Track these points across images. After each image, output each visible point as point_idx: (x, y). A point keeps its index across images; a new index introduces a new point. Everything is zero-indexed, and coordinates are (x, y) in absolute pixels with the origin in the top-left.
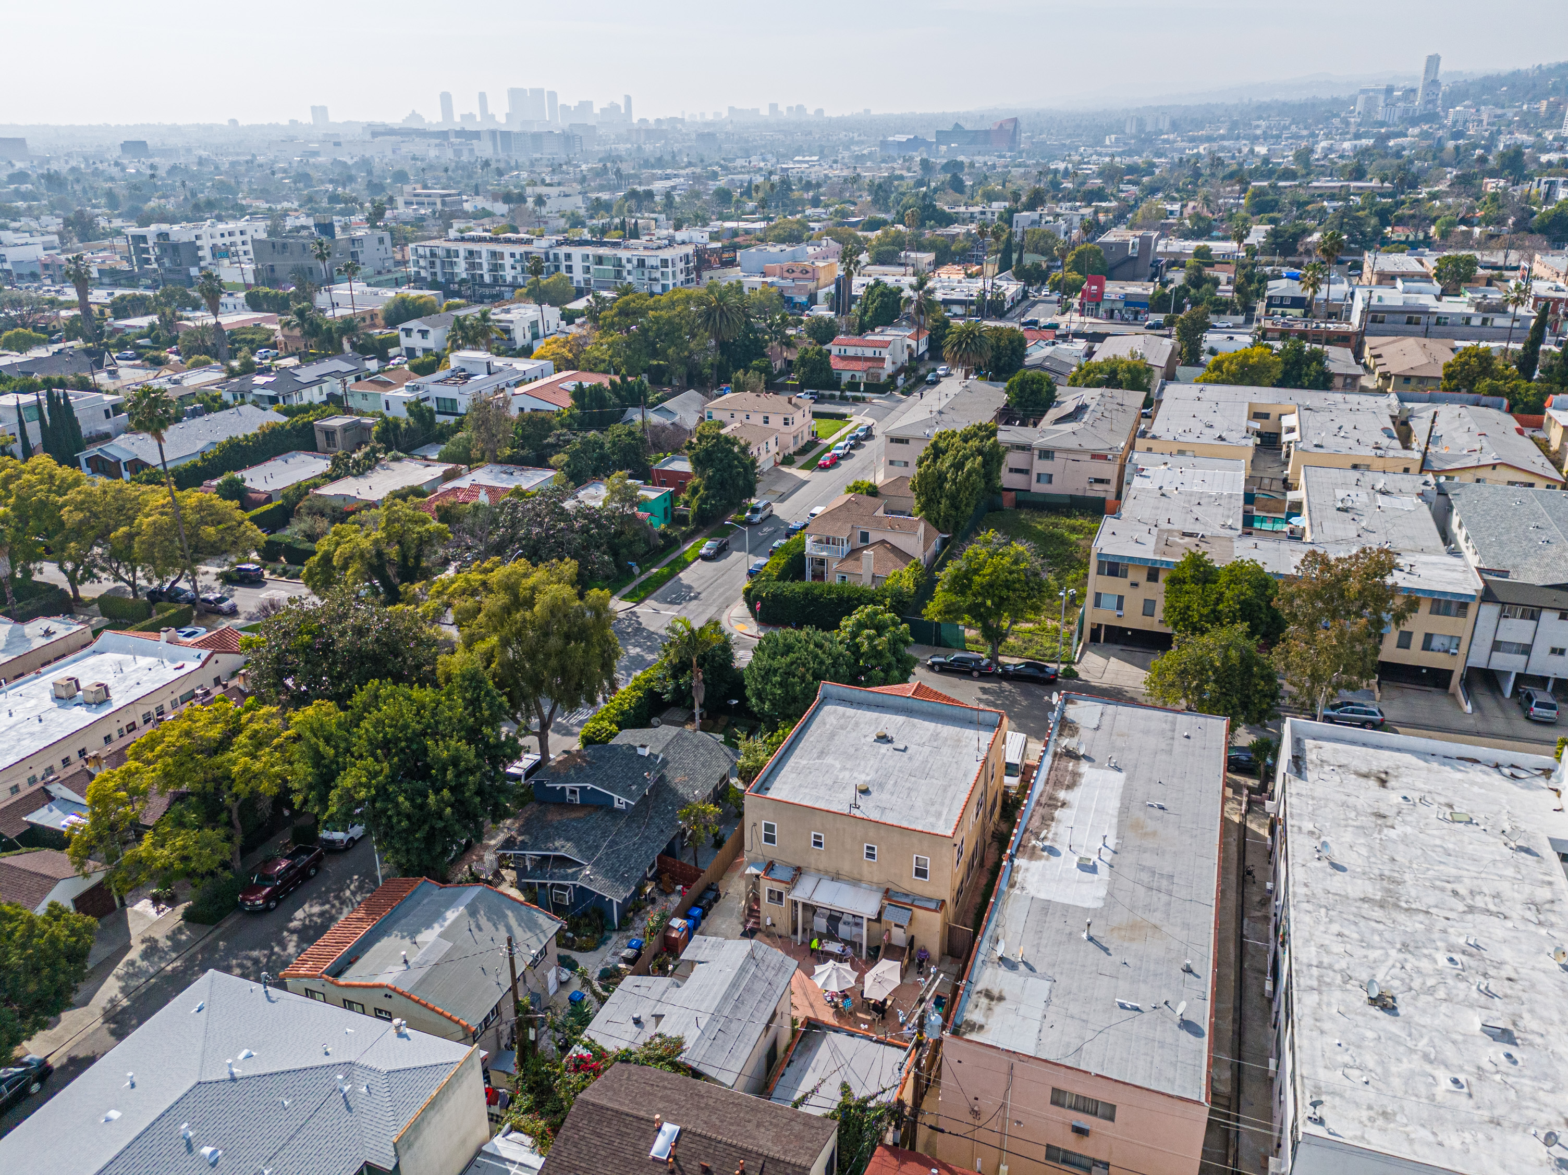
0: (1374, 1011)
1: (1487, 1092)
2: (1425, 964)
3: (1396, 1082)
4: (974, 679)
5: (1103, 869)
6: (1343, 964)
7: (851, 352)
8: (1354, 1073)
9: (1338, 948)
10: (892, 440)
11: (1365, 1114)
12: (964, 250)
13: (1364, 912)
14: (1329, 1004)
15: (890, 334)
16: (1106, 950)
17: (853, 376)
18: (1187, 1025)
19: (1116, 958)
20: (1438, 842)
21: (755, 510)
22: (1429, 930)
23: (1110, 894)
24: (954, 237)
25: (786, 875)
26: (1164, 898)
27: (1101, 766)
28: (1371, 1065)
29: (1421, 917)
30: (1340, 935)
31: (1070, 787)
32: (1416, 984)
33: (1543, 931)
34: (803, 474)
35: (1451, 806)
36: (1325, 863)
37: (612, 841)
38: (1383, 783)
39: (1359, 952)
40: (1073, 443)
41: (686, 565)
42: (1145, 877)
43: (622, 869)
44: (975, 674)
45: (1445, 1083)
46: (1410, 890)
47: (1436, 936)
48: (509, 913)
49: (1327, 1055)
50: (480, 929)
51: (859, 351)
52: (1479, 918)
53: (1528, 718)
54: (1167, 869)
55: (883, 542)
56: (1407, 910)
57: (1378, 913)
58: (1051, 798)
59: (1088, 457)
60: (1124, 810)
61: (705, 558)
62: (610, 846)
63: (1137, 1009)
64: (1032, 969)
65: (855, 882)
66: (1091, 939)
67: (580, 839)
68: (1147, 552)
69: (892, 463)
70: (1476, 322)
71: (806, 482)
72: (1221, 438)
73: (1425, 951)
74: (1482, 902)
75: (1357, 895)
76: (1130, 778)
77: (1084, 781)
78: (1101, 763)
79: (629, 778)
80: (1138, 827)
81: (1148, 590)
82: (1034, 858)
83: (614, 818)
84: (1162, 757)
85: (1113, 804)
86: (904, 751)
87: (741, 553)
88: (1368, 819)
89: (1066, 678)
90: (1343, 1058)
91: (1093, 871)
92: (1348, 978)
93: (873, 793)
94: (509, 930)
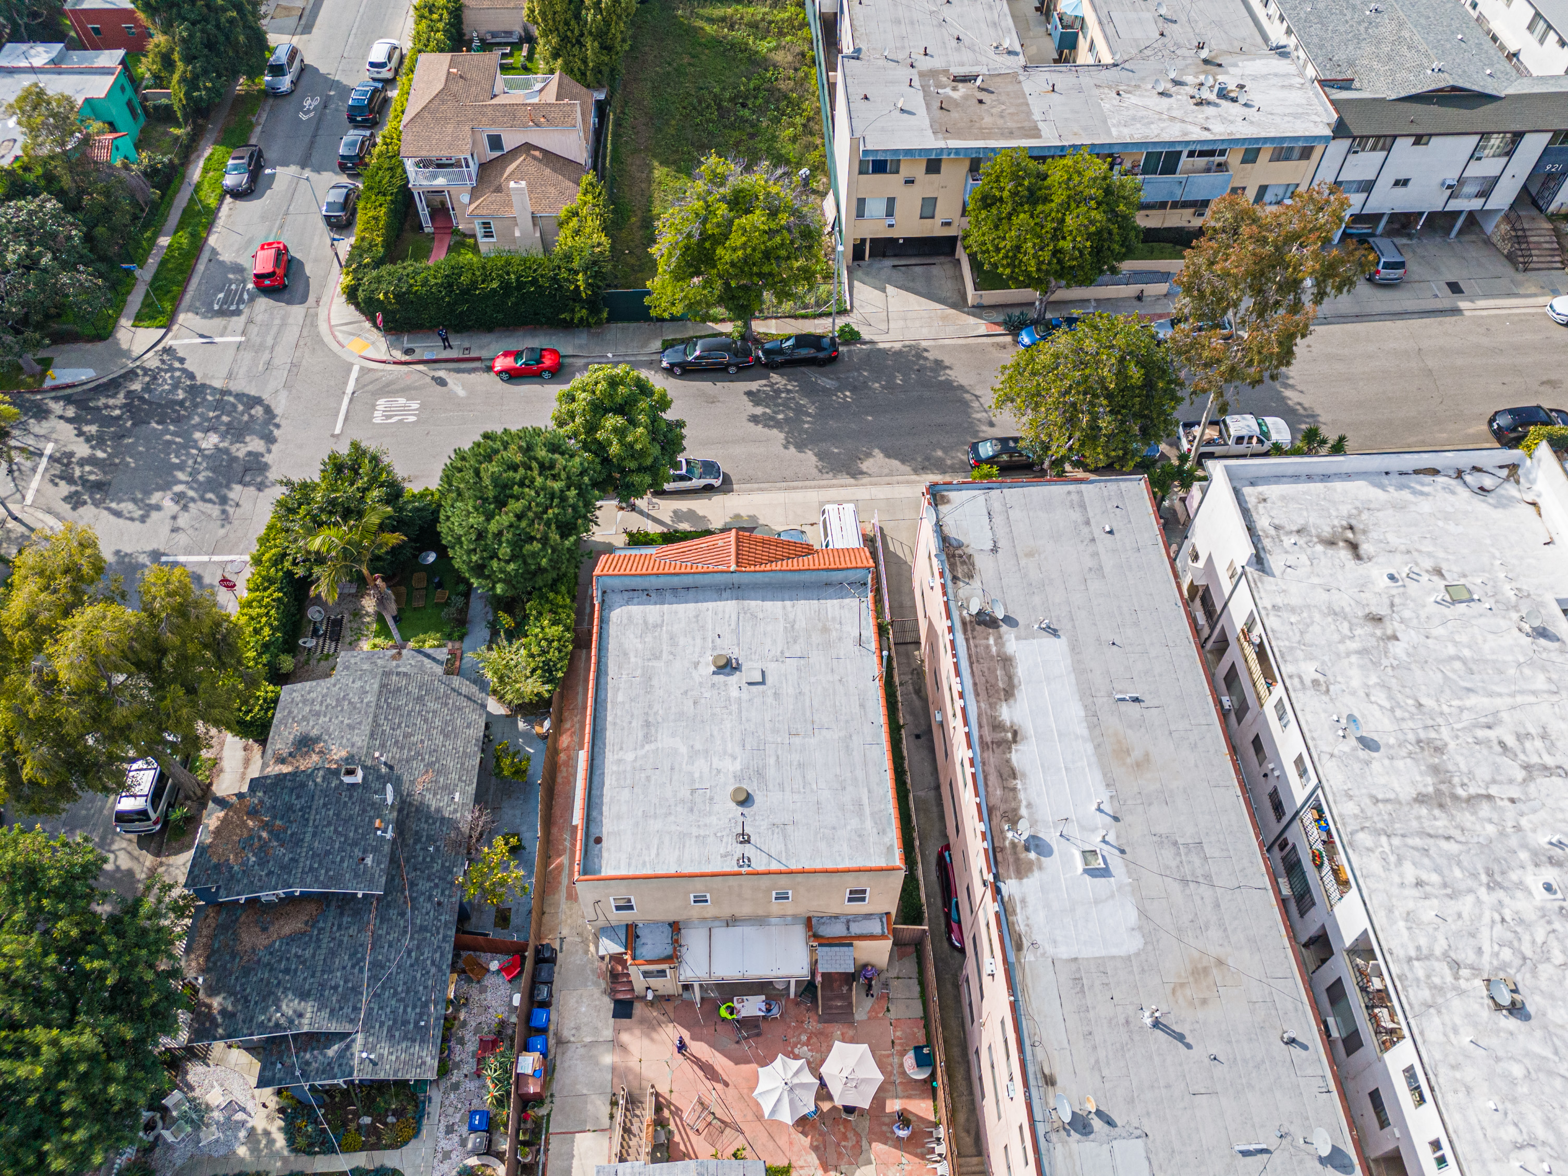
0: (1503, 1021)
2: (1522, 904)
5: (1116, 863)
9: (1428, 912)
13: (1427, 825)
14: (1456, 1031)
16: (1180, 1037)
18: (1328, 1156)
19: (1199, 1052)
20: (1451, 650)
21: (278, 70)
22: (1502, 831)
23: (1143, 913)
25: (662, 942)
26: (1207, 894)
27: (1029, 633)
28: (1541, 1132)
29: (1487, 809)
30: (1419, 884)
31: (1009, 692)
32: (1529, 949)
35: (1439, 572)
36: (1353, 741)
37: (375, 964)
38: (1354, 547)
39: (1452, 907)
41: (211, 215)
42: (1168, 854)
43: (412, 1015)
44: (732, 370)
46: (1457, 760)
47: (1513, 840)
49: (1489, 1133)
52: (1543, 783)
53: (1375, 285)
54: (1189, 830)
55: (530, 146)
56: (1469, 799)
57: (1441, 823)
58: (997, 726)
60: (1093, 719)
61: (237, 193)
62: (374, 978)
63: (1262, 1151)
64: (1110, 1122)
65: (761, 919)
66: (1156, 1024)
67: (322, 985)
73: (1514, 876)
74: (1535, 752)
75: (1407, 792)
76: (1074, 648)
77: (1021, 671)
78: (1028, 626)
79: (355, 844)
80: (1123, 751)
81: (927, 185)
82: (1022, 871)
83: (357, 913)
84: (1095, 585)
85: (1075, 711)
86: (763, 683)
87: (293, 169)
88: (1365, 631)
89: (846, 343)
90: (1509, 1133)
91: (1105, 872)
92: (1456, 966)
93: (758, 798)
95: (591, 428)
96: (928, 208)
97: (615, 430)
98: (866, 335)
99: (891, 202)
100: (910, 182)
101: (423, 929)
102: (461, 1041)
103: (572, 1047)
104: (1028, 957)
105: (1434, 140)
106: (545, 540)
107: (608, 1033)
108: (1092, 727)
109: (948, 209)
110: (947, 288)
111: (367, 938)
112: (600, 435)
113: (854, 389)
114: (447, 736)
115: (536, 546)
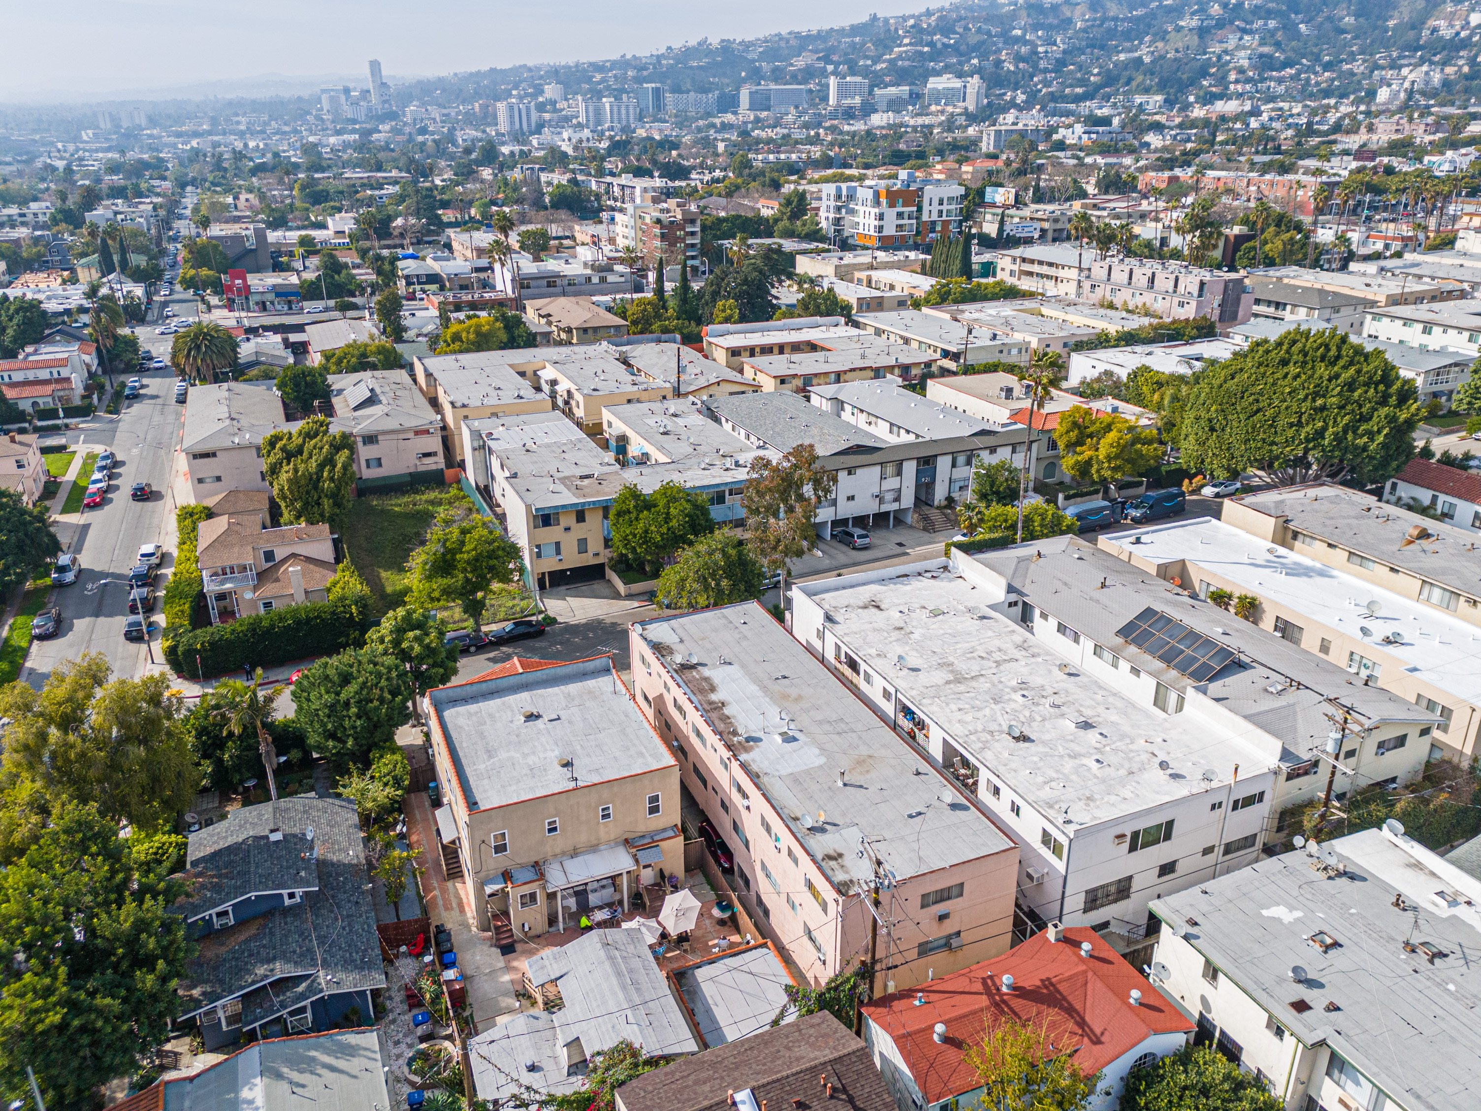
0: (1021, 744)
1: (1113, 759)
2: (1013, 705)
3: (1074, 777)
4: (476, 653)
5: (799, 735)
6: (980, 727)
7: (18, 377)
8: (1053, 784)
9: (969, 718)
10: (195, 456)
11: (1081, 803)
12: (40, 255)
13: (956, 690)
14: (1000, 753)
15: (50, 352)
16: (861, 786)
17: (35, 404)
18: (954, 806)
19: (872, 789)
20: (942, 631)
21: (62, 569)
22: (994, 685)
23: (822, 749)
24: (17, 242)
25: (530, 875)
26: (854, 735)
27: (714, 667)
28: (1055, 775)
29: (982, 679)
30: (960, 710)
31: (713, 689)
32: (1022, 719)
33: (1040, 660)
34: (74, 519)
35: (925, 607)
36: (905, 671)
37: (318, 938)
38: (878, 607)
39: (980, 714)
40: (391, 424)
41: (23, 652)
42: (826, 727)
43: (357, 957)
44: (473, 649)
45: (1095, 766)
46: (961, 666)
47: (1000, 686)
48: (313, 1053)
49: (1030, 782)
50: (303, 1086)
51: (31, 375)
52: (1006, 666)
53: (854, 548)
54: (834, 717)
55: (294, 555)
56: (972, 678)
57: (962, 688)
58: (711, 703)
59: (411, 435)
60: (765, 689)
61: (42, 638)
62: (321, 943)
63: (920, 814)
64: (835, 825)
65: (593, 848)
66: (845, 785)
67: (283, 952)
68: (568, 498)
69: (200, 481)
70: (595, 280)
71: (86, 527)
72: (520, 397)
73: (1006, 698)
74: (997, 656)
75: (941, 682)
76: (743, 666)
77: (716, 681)
78: (713, 664)
79: (289, 868)
80: (785, 697)
81: (579, 531)
83: (296, 916)
84: (745, 643)
85: (753, 689)
86: (559, 719)
87: (87, 620)
88: (896, 634)
89: (549, 625)
90: (1040, 779)
91: (795, 739)
92: (991, 733)
93: (576, 762)
94: (333, 1069)
95: (397, 643)
96: (582, 546)
97: (416, 639)
98: (560, 619)
99: (558, 544)
100: (567, 529)
101: (348, 916)
102: (390, 998)
103: (477, 979)
104: (765, 780)
105: (858, 471)
106: (382, 700)
107: (501, 964)
108: (765, 692)
109: (595, 545)
110: (607, 591)
111: (308, 926)
112: (404, 645)
113: (561, 644)
114: (332, 826)
115: (376, 703)
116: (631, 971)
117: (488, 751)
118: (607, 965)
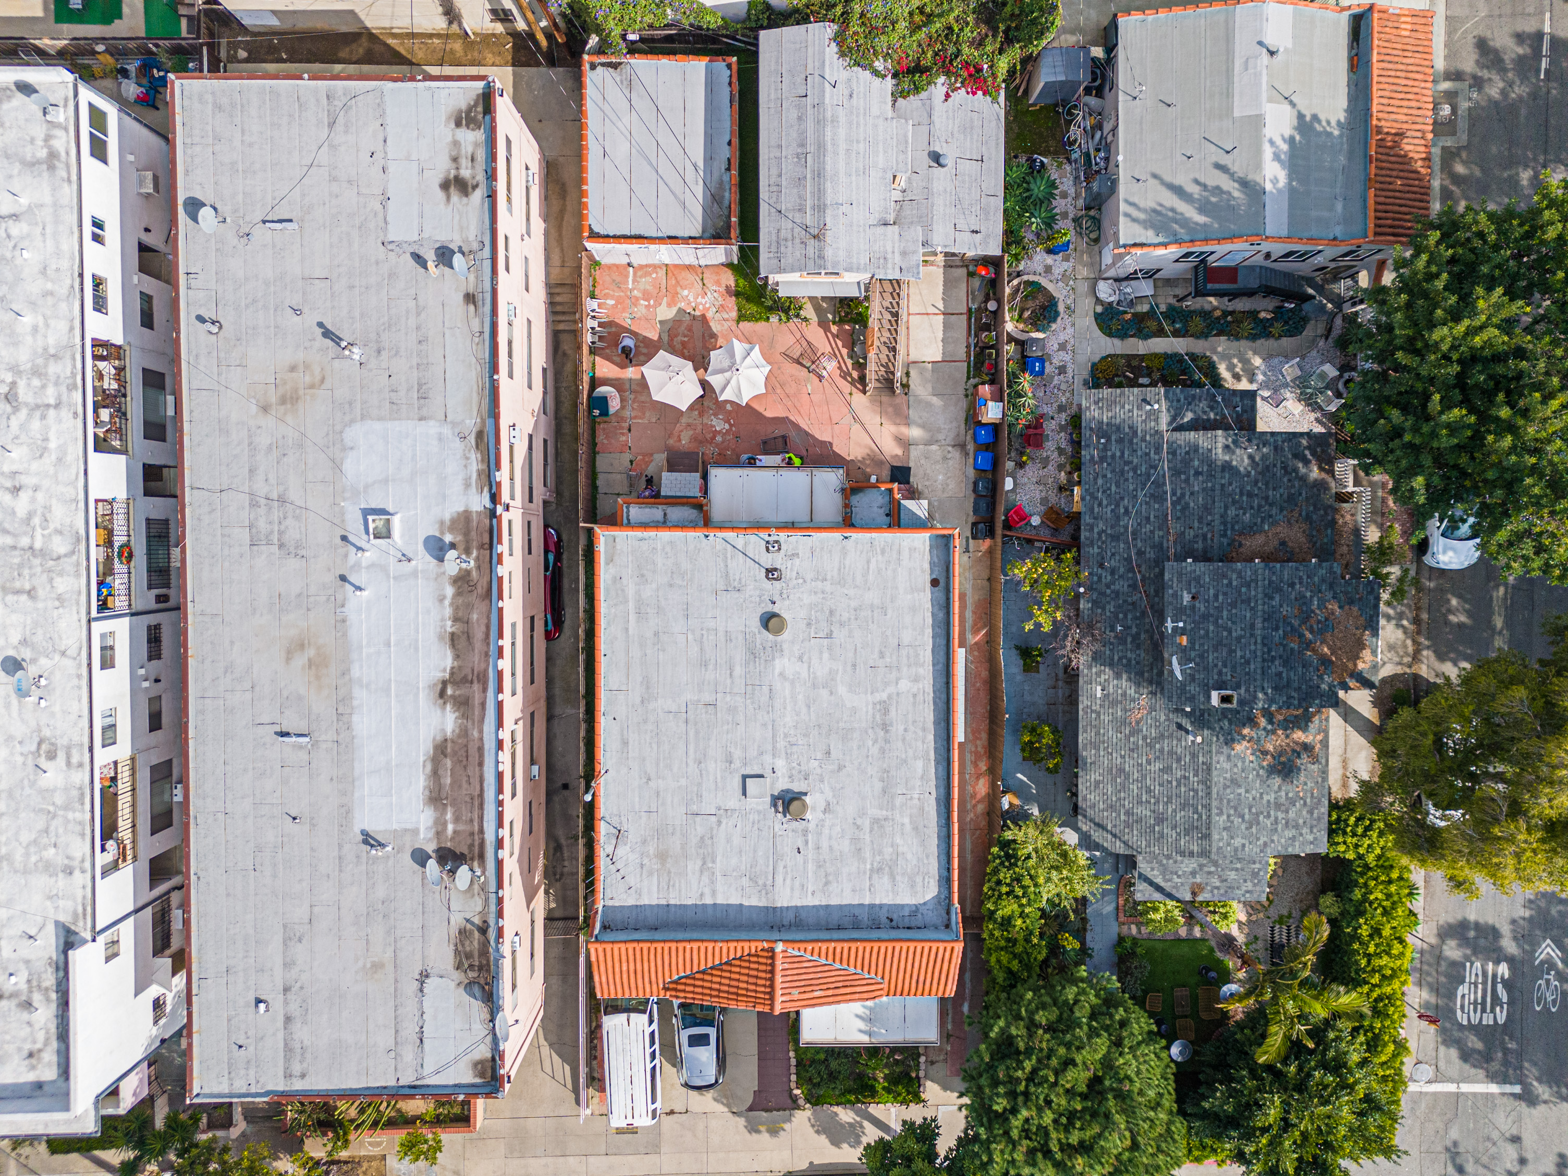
5: (354, 525)
9: (19, 457)
14: (35, 329)
16: (327, 334)
19: (311, 319)
23: (337, 466)
27: (400, 838)
30: (16, 490)
31: (439, 752)
37: (1161, 498)
43: (1115, 449)
48: (1201, 219)
49: (39, 230)
54: (262, 561)
60: (343, 711)
62: (1159, 484)
64: (417, 257)
67: (1211, 476)
76: (346, 812)
78: (399, 850)
79: (1205, 617)
80: (316, 665)
82: (463, 521)
84: (299, 914)
85: (363, 723)
86: (745, 777)
91: (369, 513)
93: (755, 623)
94: (1178, 191)
101: (1115, 538)
103: (949, 441)
108: (346, 700)
111: (1174, 527)
114: (1121, 770)
116: (801, 180)
117: (885, 727)
118: (829, 198)
